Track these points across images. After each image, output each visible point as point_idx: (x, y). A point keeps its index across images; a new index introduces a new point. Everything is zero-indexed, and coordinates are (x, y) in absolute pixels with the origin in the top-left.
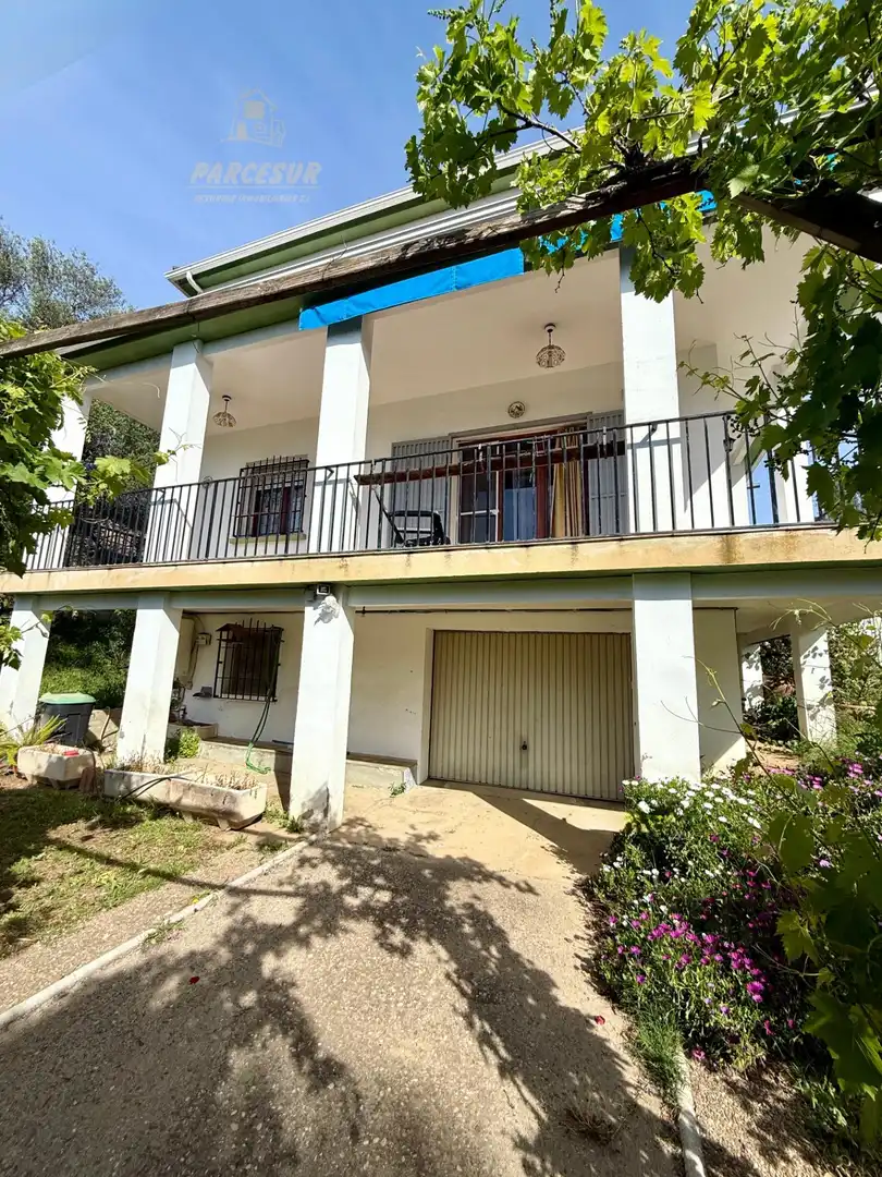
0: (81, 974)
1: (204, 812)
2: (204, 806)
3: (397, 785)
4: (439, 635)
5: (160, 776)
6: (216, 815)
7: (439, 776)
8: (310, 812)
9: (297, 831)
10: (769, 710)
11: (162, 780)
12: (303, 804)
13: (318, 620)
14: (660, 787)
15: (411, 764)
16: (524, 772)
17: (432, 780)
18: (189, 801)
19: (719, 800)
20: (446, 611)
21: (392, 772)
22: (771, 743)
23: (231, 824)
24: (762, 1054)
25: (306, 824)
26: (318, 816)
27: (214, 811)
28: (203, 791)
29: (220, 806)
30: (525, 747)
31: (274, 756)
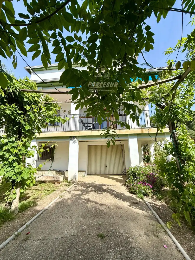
0: (53, 202)
1: (52, 181)
2: (52, 180)
3: (83, 175)
4: (89, 146)
5: (41, 175)
6: (55, 181)
7: (90, 174)
8: (73, 179)
9: (70, 183)
10: (145, 158)
11: (41, 176)
12: (71, 178)
13: (73, 143)
14: (134, 167)
15: (85, 171)
16: (106, 171)
17: (88, 174)
18: (48, 179)
19: (143, 167)
20: (91, 141)
21: (82, 173)
22: (146, 162)
23: (58, 182)
24: (152, 195)
25: (72, 182)
26: (74, 180)
27: (54, 181)
28: (51, 177)
29: (56, 179)
30: (106, 166)
31: (55, 172)
